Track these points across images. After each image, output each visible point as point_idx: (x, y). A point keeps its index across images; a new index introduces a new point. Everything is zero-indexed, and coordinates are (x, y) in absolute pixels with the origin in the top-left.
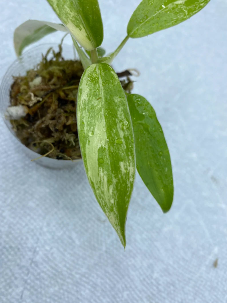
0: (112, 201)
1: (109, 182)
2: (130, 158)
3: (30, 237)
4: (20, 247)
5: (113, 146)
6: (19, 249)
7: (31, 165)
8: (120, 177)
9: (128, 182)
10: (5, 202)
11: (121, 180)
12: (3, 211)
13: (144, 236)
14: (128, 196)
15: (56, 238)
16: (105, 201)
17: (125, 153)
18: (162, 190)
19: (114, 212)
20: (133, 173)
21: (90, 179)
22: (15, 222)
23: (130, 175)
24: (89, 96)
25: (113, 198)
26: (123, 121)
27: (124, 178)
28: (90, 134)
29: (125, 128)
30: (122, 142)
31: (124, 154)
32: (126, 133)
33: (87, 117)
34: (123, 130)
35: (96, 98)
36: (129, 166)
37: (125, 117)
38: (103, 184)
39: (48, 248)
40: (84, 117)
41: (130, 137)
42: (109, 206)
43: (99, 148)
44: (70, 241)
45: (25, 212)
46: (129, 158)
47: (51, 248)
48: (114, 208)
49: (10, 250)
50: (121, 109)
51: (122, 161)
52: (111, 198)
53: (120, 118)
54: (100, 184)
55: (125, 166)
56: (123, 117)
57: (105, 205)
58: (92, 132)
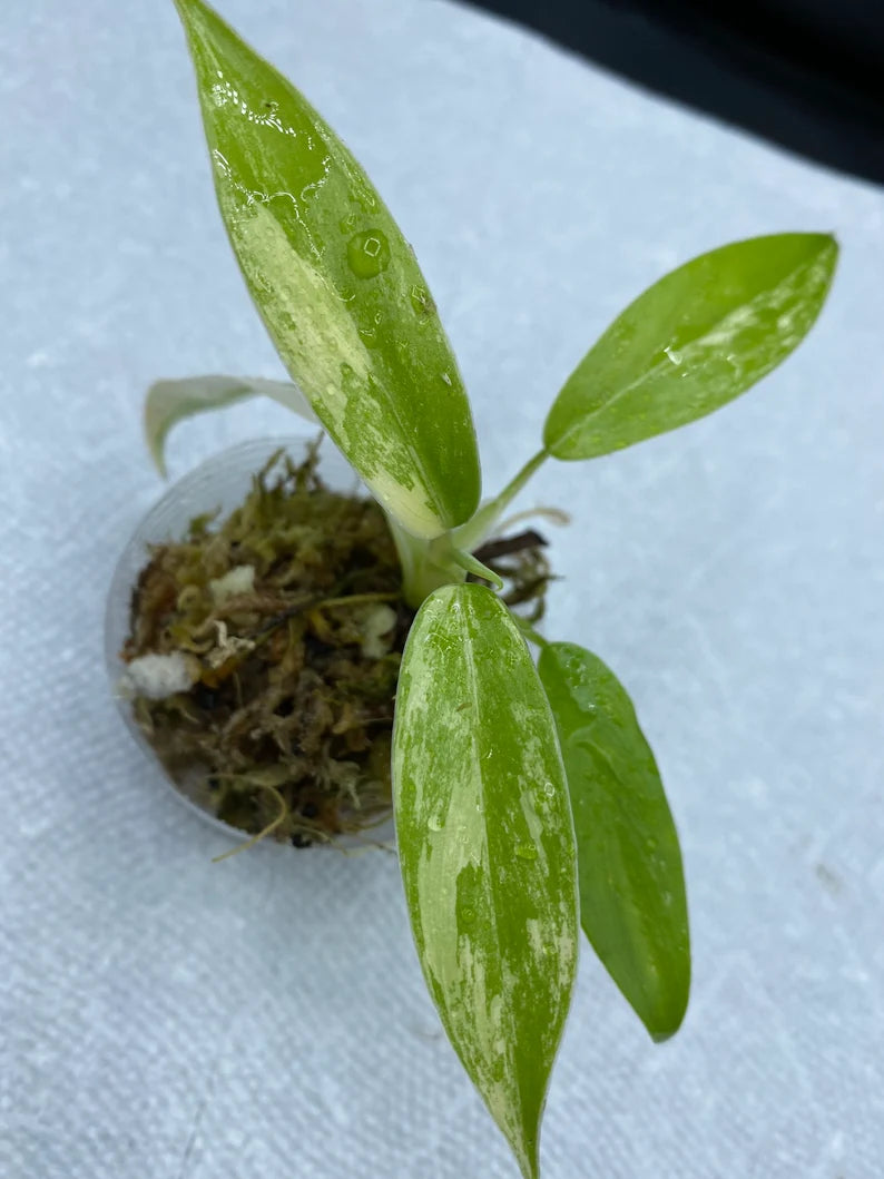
0: (500, 1047)
1: (493, 984)
2: (563, 907)
3: (173, 1099)
4: (136, 1135)
5: (507, 862)
6: (132, 1144)
7: (182, 832)
8: (528, 969)
9: (552, 986)
10: (90, 967)
11: (531, 978)
12: (83, 1003)
13: (575, 1090)
14: (552, 1032)
15: (264, 1098)
16: (478, 1046)
17: (544, 890)
18: (653, 969)
19: (506, 1080)
20: (571, 957)
21: (429, 976)
22: (122, 1042)
23: (562, 965)
24: (432, 697)
25: (503, 1035)
26: (540, 783)
27: (540, 973)
28: (433, 825)
29: (546, 808)
30: (536, 851)
31: (542, 893)
32: (551, 826)
33: (426, 768)
34: (539, 812)
35: (452, 706)
36: (559, 934)
37: (548, 771)
38: (472, 991)
39: (235, 1138)
40: (414, 767)
41: (563, 840)
42: (489, 1062)
43: (459, 871)
44: (315, 1111)
45: (160, 1005)
46: (558, 906)
47: (248, 1139)
48: (506, 1070)
49: (101, 1146)
50: (533, 744)
51: (536, 918)
52: (497, 1036)
53: (530, 774)
54: (463, 990)
55: (546, 935)
56: (540, 770)
57: (477, 1061)
58: (440, 815)
